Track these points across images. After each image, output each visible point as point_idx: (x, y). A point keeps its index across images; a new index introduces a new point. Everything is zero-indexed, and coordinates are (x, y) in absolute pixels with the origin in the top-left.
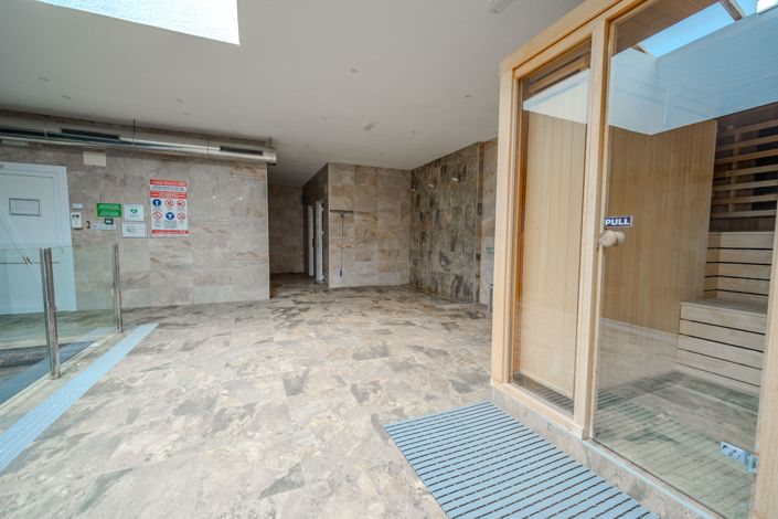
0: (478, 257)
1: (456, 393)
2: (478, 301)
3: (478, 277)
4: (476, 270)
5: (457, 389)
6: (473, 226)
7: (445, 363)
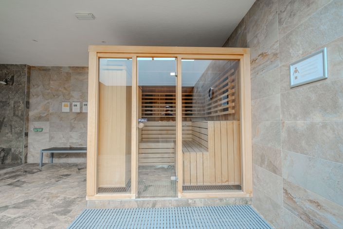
0: (27, 134)
1: (64, 217)
2: (26, 162)
3: (26, 147)
4: (25, 143)
5: (62, 215)
6: (22, 115)
7: (38, 206)
